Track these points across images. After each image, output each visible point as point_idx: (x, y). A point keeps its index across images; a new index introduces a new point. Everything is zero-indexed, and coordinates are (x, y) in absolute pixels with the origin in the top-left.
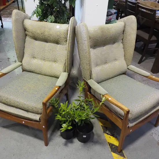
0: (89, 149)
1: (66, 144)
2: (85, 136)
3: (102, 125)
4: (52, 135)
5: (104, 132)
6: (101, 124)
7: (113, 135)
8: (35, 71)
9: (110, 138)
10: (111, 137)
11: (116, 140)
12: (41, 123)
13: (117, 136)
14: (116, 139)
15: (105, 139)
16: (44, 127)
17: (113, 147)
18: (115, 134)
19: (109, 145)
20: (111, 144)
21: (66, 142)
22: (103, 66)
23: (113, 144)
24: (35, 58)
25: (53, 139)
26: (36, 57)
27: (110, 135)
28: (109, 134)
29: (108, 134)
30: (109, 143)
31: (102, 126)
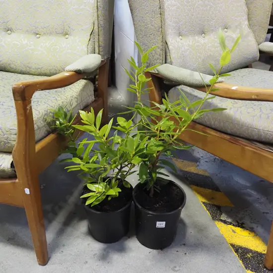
0: (175, 267)
1: (104, 257)
2: (161, 225)
3: (204, 201)
4: (61, 232)
5: (215, 218)
6: (200, 200)
7: (243, 224)
8: (12, 66)
9: (234, 232)
10: (238, 229)
11: (253, 236)
12: (17, 181)
13: (254, 226)
14: (252, 234)
15: (222, 237)
16: (27, 191)
17: (249, 255)
18: (247, 222)
19: (237, 251)
20: (241, 248)
21: (105, 250)
22: (197, 38)
23: (245, 249)
24: (9, 32)
25: (64, 246)
26: (14, 27)
27: (234, 225)
28: (230, 224)
29: (225, 222)
30: (233, 245)
31: (204, 203)
